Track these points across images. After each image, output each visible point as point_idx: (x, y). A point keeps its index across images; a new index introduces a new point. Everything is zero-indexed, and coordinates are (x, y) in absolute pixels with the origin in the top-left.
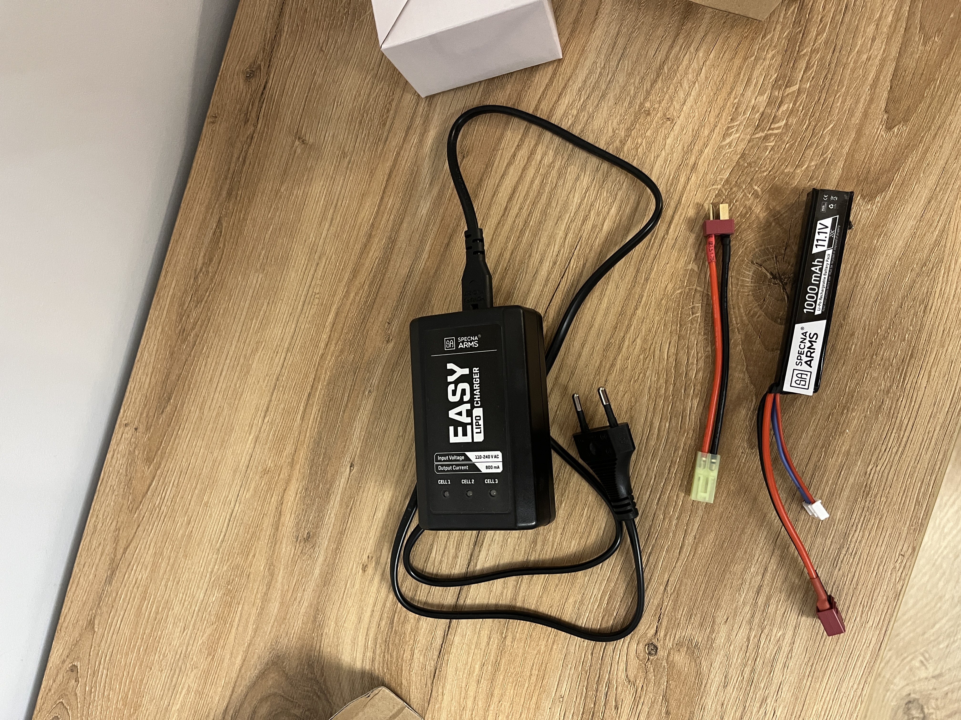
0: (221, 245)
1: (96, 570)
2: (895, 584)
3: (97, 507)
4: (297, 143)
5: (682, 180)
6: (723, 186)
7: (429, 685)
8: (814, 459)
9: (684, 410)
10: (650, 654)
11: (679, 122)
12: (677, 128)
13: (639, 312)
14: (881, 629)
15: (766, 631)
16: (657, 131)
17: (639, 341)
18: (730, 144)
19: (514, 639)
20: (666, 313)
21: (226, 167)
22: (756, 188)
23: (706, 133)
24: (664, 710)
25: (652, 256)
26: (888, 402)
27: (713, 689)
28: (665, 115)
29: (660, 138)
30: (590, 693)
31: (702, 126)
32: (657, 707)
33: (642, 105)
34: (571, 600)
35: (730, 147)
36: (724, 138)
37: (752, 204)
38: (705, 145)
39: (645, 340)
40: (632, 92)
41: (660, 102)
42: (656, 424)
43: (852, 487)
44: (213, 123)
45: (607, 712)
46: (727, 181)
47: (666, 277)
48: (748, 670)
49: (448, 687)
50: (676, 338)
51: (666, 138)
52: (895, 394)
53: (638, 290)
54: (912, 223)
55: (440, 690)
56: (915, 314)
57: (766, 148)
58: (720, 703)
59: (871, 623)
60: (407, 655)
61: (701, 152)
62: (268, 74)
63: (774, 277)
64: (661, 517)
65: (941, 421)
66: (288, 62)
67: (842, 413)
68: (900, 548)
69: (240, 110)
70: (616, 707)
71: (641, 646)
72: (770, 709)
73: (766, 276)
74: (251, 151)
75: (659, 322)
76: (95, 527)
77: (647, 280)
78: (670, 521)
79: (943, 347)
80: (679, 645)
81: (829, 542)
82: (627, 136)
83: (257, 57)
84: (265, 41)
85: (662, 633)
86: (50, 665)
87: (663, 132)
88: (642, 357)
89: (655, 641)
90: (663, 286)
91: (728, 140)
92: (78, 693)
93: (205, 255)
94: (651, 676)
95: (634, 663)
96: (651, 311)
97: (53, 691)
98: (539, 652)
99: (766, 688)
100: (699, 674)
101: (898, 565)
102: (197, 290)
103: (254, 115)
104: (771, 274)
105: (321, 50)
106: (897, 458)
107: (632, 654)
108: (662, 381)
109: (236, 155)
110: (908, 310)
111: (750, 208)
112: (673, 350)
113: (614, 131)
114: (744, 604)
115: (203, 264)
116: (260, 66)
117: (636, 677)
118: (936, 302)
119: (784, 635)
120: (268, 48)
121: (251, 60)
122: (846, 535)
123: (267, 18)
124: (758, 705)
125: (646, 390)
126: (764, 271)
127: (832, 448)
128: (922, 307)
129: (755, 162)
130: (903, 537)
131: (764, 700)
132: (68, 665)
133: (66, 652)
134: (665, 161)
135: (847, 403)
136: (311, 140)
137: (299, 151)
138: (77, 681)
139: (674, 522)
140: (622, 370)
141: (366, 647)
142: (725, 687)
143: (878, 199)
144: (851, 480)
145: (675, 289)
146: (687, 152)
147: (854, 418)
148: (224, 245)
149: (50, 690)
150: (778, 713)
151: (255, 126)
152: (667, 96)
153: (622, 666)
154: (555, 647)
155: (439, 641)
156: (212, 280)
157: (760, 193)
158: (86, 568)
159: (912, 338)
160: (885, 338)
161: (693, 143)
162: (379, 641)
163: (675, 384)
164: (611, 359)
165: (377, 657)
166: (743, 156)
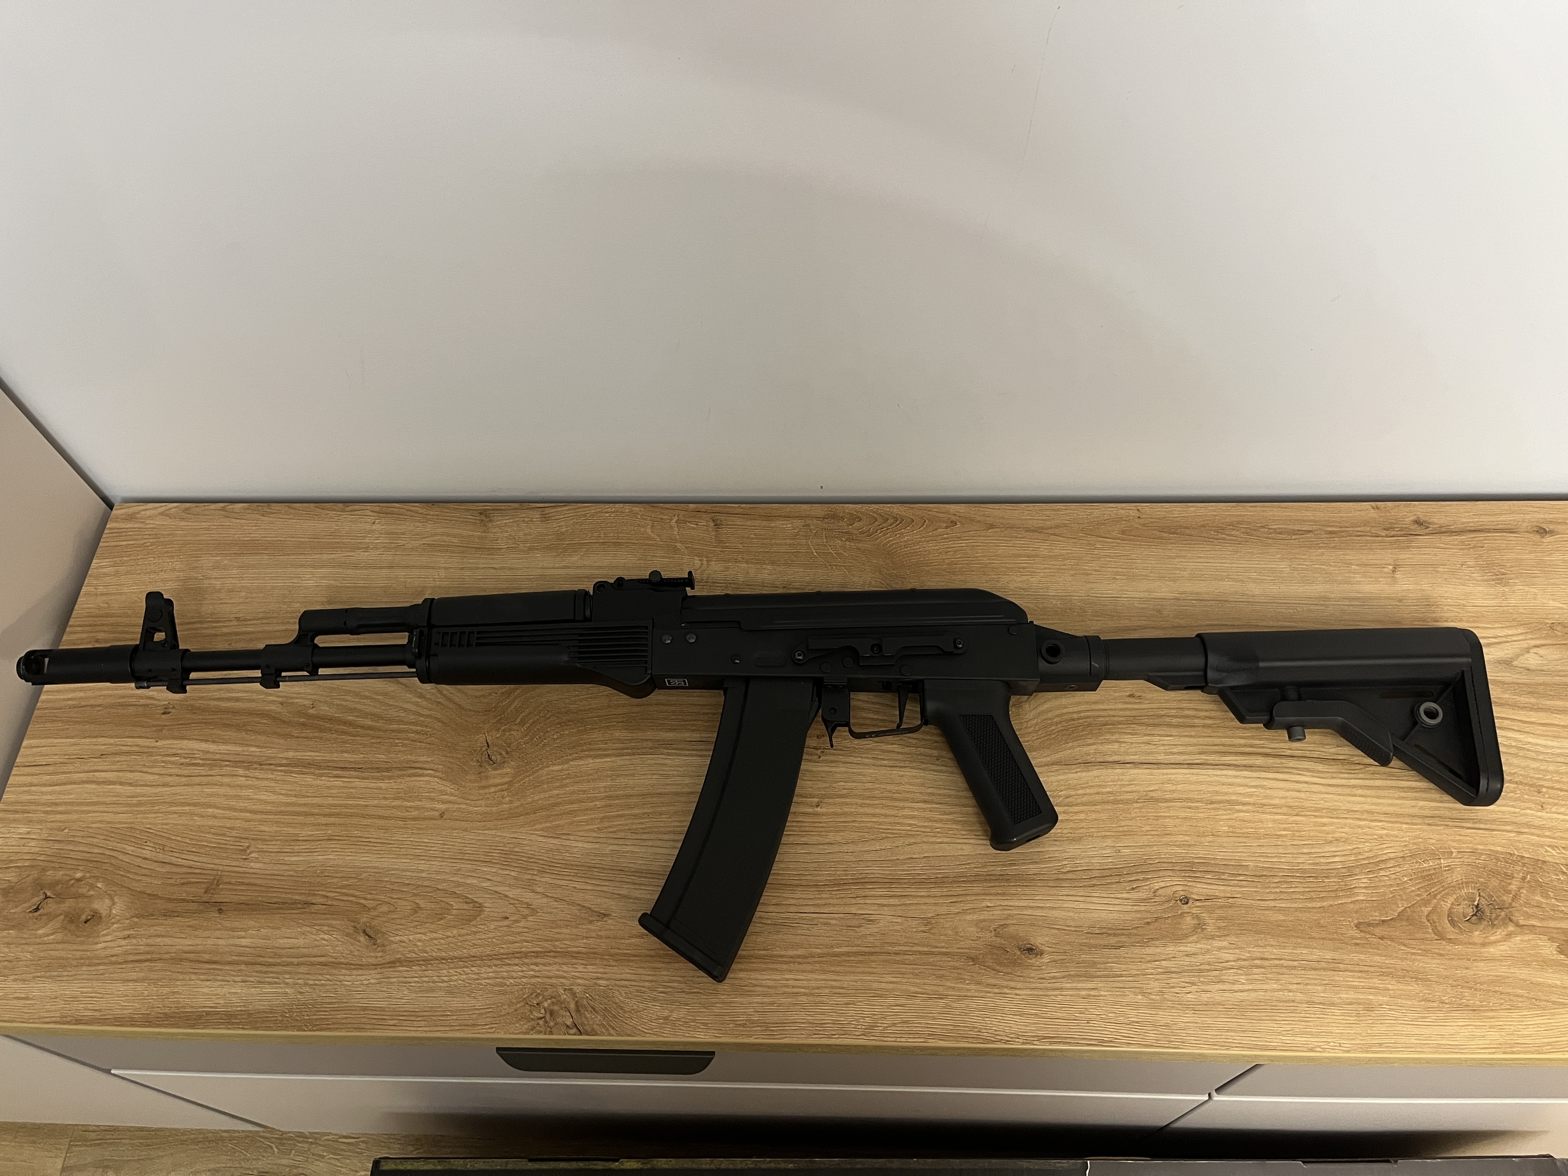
0: (1294, 537)
1: (1030, 519)
2: (1319, 1046)
3: (1072, 507)
4: (1391, 567)
5: (1508, 828)
6: (1518, 856)
7: (1077, 762)
8: (1372, 969)
9: (1356, 875)
10: (1181, 900)
11: (1544, 814)
12: (1539, 814)
13: (1405, 826)
14: (1284, 1046)
15: (1239, 972)
16: (1532, 801)
17: (1385, 831)
18: (1547, 851)
19: (1140, 808)
20: (1414, 844)
21: (1348, 525)
22: (1529, 877)
23: (1547, 834)
24: (1149, 920)
25: (1446, 823)
26: (1435, 1004)
27: (1182, 948)
28: (1544, 803)
29: (1527, 805)
30: (1132, 869)
31: (1549, 829)
32: (1148, 915)
33: (1543, 786)
34: (1187, 838)
35: (1546, 852)
36: (1549, 846)
37: (1517, 878)
38: (1538, 836)
39: (1387, 835)
40: (1548, 777)
41: (1550, 798)
42: (1337, 859)
43: (1368, 999)
44: (1373, 508)
45: (1126, 884)
46: (1522, 857)
47: (1437, 837)
48: (1207, 967)
49: (1084, 774)
50: (1401, 855)
51: (1530, 808)
52: (1444, 1007)
53: (1419, 821)
54: (1559, 983)
55: (1078, 770)
56: (1502, 1004)
57: (1557, 875)
58: (1174, 955)
59: (1284, 1038)
60: (1089, 741)
61: (1533, 834)
62: (1427, 534)
63: (1477, 907)
64: (1277, 881)
65: (1442, 1042)
66: (1442, 545)
67: (1412, 978)
68: (1344, 1042)
69: (1391, 523)
70: (1133, 889)
71: (1182, 893)
72: (1188, 989)
73: (1474, 901)
74: (1368, 538)
75: (1405, 841)
76: (1059, 510)
77: (1429, 824)
78: (1276, 887)
79: (1490, 1028)
80: (1197, 917)
81: (1322, 995)
82: (1516, 783)
83: (1434, 524)
84: (1448, 526)
85: (1198, 904)
86: (947, 506)
87: (1533, 806)
88: (1376, 837)
89: (1191, 902)
90: (1432, 837)
91: (1549, 849)
92: (939, 530)
93: (1281, 528)
94: (1166, 906)
95: (1169, 891)
96: (1408, 834)
97: (929, 513)
98: (1141, 827)
99: (1202, 982)
100: (1186, 936)
101: (1332, 1044)
102: (1255, 530)
103: (1393, 533)
104: (1478, 904)
105: (1462, 565)
106: (1402, 1022)
107: (1174, 889)
108: (1367, 855)
109: (1359, 529)
110: (1502, 999)
111: (1513, 877)
112: (1392, 855)
113: (1515, 773)
114: (1249, 952)
115: (1274, 529)
116: (1429, 528)
117: (1160, 896)
118: (1515, 1014)
119: (1243, 984)
120: (1443, 529)
121: (1430, 520)
122: (1333, 1004)
123: (1463, 523)
124: (1187, 981)
125: (1355, 846)
126: (1478, 899)
127: (1385, 978)
128: (1509, 1007)
129: (1544, 871)
130: (1353, 1042)
131: (1193, 984)
132: (953, 518)
133: (962, 515)
134: (1514, 813)
135: (1420, 979)
136: (1397, 576)
137: (1386, 570)
138: (947, 527)
139: (1278, 890)
140: (1359, 827)
141: (1079, 712)
142: (1187, 955)
143: (1562, 956)
144: (1371, 997)
145: (1433, 844)
146: (1528, 825)
147: (1413, 986)
148: (1295, 539)
149: (929, 511)
150: (1189, 996)
151: (1387, 536)
152: (1557, 801)
153: (1162, 884)
154: (1150, 837)
155: (1111, 759)
156: (1267, 538)
157: (1526, 881)
158: (1027, 512)
159: (1485, 1007)
160: (1475, 990)
161: (1535, 827)
162: (1088, 720)
163: (1370, 863)
164: (1363, 817)
165: (1076, 722)
166: (1544, 862)
